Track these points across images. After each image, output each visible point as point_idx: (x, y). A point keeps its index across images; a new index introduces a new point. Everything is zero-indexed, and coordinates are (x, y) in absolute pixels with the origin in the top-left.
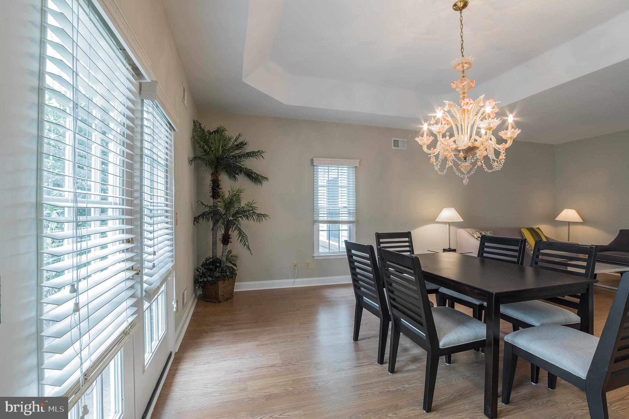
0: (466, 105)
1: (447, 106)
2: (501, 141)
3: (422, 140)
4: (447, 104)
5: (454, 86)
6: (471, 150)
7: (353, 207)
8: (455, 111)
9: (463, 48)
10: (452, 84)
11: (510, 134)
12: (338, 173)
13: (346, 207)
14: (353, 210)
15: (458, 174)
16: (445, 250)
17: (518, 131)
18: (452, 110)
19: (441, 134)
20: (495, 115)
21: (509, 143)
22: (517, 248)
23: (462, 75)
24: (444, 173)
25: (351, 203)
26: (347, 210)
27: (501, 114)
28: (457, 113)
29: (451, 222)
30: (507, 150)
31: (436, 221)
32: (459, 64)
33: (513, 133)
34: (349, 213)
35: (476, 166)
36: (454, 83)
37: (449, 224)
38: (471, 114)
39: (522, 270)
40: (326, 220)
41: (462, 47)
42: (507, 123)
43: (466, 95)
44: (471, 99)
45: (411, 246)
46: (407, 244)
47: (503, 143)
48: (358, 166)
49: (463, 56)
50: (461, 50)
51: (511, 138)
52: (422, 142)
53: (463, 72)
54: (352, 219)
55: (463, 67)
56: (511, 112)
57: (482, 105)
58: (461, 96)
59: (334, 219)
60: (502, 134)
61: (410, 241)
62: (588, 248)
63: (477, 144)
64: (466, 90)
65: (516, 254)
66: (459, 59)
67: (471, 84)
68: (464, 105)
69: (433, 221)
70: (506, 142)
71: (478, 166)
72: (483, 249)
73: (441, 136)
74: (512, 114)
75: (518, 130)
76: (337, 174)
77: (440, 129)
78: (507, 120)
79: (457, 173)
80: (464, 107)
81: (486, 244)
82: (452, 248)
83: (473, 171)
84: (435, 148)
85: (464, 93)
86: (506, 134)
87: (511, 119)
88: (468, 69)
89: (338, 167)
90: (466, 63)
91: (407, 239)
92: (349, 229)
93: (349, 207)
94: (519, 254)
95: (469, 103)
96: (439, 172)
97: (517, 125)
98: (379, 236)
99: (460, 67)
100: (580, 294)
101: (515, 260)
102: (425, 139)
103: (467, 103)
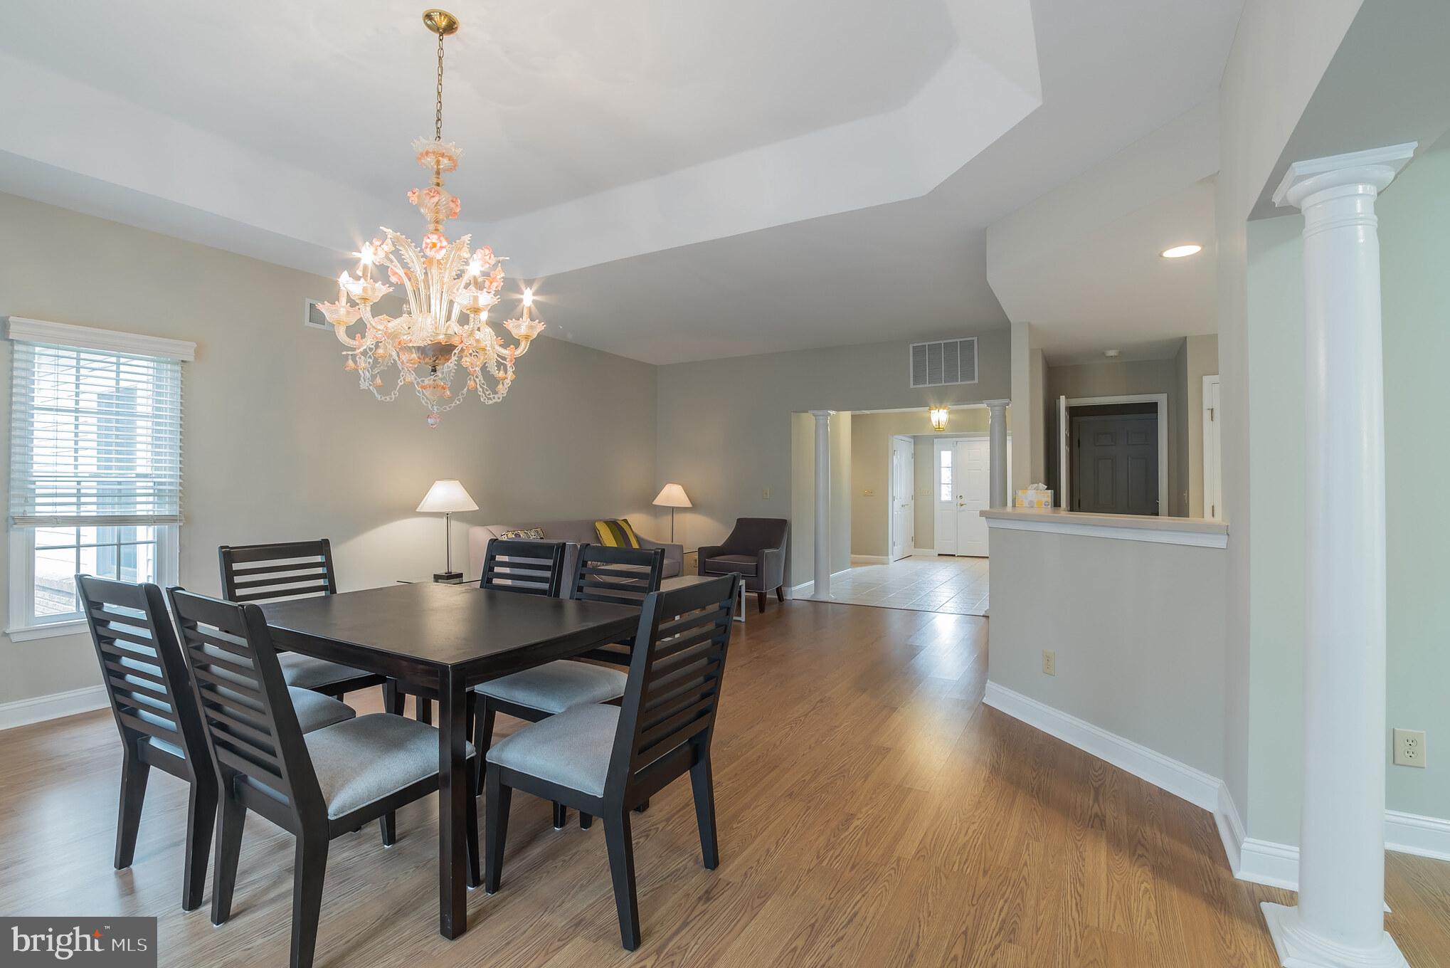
0: (431, 248)
1: (389, 241)
2: (509, 340)
3: (336, 312)
4: (389, 236)
5: (414, 199)
6: (443, 350)
7: (171, 476)
8: (410, 257)
9: (439, 120)
10: (410, 194)
11: (524, 328)
12: (118, 373)
13: (146, 476)
14: (171, 484)
15: (427, 403)
16: (437, 578)
17: (540, 327)
18: (406, 254)
19: (369, 304)
20: (502, 284)
21: (523, 349)
22: (550, 562)
23: (435, 181)
24: (391, 398)
25: (164, 465)
26: (152, 484)
27: (511, 285)
28: (415, 262)
29: (453, 512)
30: (518, 362)
31: (417, 510)
32: (427, 153)
33: (531, 327)
34: (159, 494)
35: (466, 389)
36: (415, 193)
37: (448, 516)
38: (448, 271)
39: (559, 607)
40: (95, 514)
41: (438, 118)
42: (522, 305)
43: (441, 226)
44: (442, 238)
45: (330, 576)
46: (320, 570)
47: (512, 346)
48: (191, 358)
49: (439, 137)
50: (437, 124)
51: (527, 337)
52: (335, 316)
53: (438, 173)
54: (166, 510)
55: (438, 162)
56: (529, 283)
57: (467, 255)
58: (432, 227)
59: (118, 511)
60: (510, 325)
61: (328, 564)
62: (652, 554)
63: (455, 341)
64: (441, 216)
65: (548, 574)
66: (425, 142)
67: (452, 205)
68: (427, 247)
69: (410, 510)
70: (517, 343)
71: (468, 388)
72: (491, 569)
73: (369, 309)
74: (531, 289)
75: (539, 322)
76: (113, 375)
77: (365, 290)
78: (520, 301)
79: (423, 402)
80: (428, 252)
81: (499, 558)
82: (455, 570)
83: (459, 400)
84: (363, 337)
85: (437, 222)
86: (518, 326)
87: (528, 298)
88: (450, 169)
89: (118, 357)
90: (443, 155)
91: (319, 559)
92: (156, 540)
93: (160, 476)
94: (553, 575)
95: (439, 245)
96: (376, 394)
97: (541, 312)
98: (229, 556)
99: (430, 160)
100: (629, 639)
101: (545, 586)
102: (343, 311)
103: (434, 245)
